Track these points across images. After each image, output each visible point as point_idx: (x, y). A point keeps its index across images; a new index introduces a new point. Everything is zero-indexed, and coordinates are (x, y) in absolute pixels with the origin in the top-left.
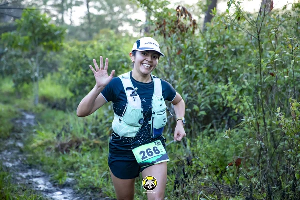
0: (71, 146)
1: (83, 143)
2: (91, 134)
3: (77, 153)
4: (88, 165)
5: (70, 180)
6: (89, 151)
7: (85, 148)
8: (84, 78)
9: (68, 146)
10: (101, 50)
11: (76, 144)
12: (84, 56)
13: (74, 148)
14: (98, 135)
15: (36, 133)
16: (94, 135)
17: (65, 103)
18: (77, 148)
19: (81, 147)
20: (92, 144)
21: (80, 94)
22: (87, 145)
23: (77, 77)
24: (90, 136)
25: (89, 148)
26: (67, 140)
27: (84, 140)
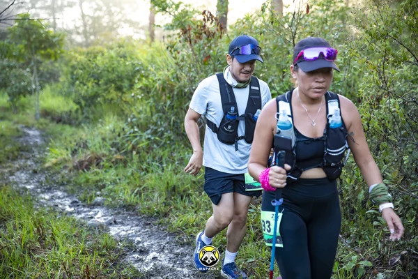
0: (90, 163)
1: (104, 159)
2: (111, 149)
3: (97, 170)
4: (114, 182)
5: (99, 199)
6: (111, 167)
7: (107, 164)
8: (96, 89)
9: (87, 163)
10: (112, 57)
11: (96, 161)
12: (94, 65)
13: (95, 165)
14: (118, 149)
15: (49, 151)
16: (114, 149)
17: (70, 115)
18: (98, 164)
19: (102, 163)
20: (113, 160)
21: (86, 105)
22: (108, 161)
23: (88, 88)
24: (110, 151)
25: (112, 164)
26: (86, 157)
27: (104, 155)
